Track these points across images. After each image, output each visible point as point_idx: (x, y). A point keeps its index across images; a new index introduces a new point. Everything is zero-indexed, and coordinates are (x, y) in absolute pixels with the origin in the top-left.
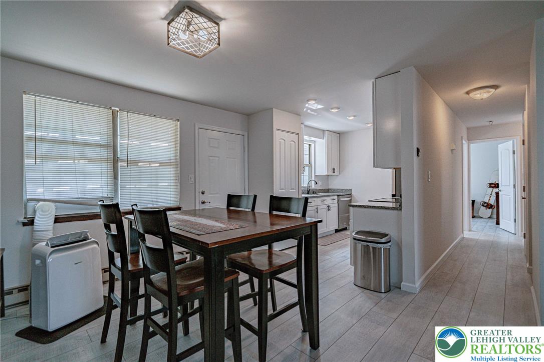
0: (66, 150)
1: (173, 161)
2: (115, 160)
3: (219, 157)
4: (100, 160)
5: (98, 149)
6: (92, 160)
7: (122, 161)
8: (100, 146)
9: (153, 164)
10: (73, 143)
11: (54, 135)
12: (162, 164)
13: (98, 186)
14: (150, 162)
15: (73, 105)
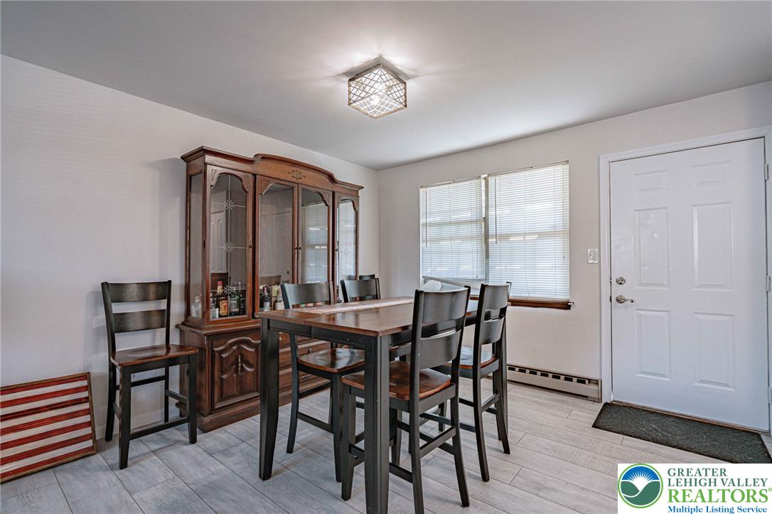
0: (446, 231)
1: (560, 228)
2: (487, 236)
3: (666, 208)
4: (471, 238)
5: (469, 226)
6: (464, 239)
7: (492, 237)
8: (471, 222)
9: (528, 238)
10: (450, 223)
11: (438, 219)
12: (542, 235)
13: (470, 266)
14: (525, 234)
15: (451, 185)
